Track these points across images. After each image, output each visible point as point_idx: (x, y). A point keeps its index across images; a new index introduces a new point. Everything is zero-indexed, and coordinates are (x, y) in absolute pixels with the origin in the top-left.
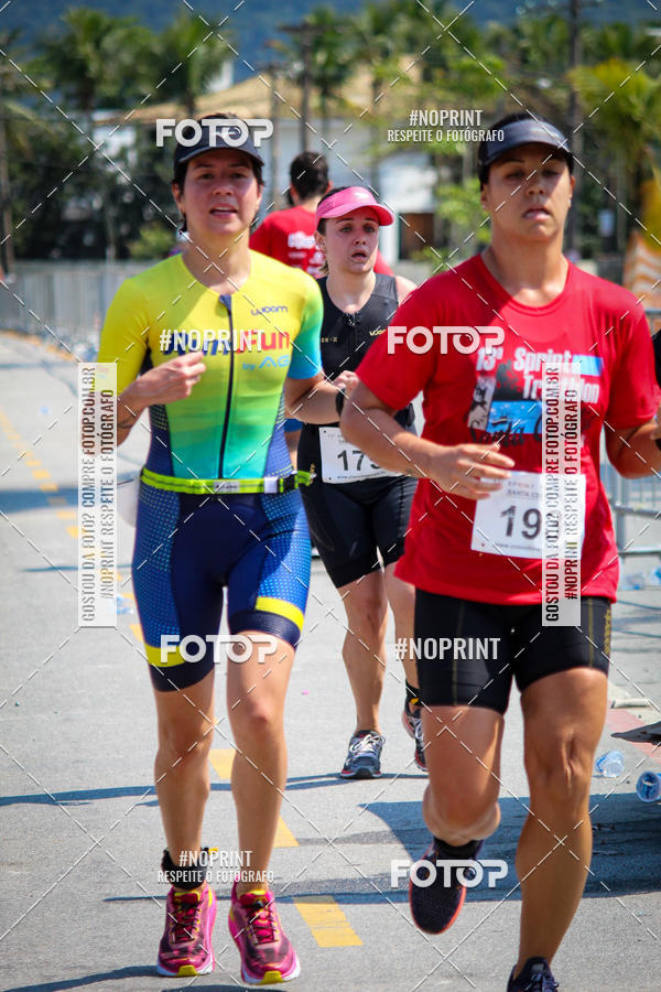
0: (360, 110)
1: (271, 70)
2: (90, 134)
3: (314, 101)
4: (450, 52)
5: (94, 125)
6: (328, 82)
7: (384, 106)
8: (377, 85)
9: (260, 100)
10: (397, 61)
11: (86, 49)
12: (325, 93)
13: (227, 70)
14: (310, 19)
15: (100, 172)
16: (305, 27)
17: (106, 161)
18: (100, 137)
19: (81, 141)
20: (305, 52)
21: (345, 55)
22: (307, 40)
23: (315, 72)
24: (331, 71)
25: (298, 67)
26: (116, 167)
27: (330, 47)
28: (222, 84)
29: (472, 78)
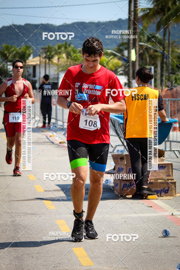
0: (55, 63)
1: (40, 56)
2: (7, 67)
3: (47, 61)
4: (72, 53)
5: (8, 65)
6: (50, 58)
7: (60, 63)
8: (59, 59)
9: (38, 61)
10: (62, 55)
11: (6, 52)
12: (49, 60)
13: (32, 56)
14: (47, 47)
15: (9, 73)
16: (46, 48)
17: (10, 71)
18: (9, 67)
19: (5, 68)
20: (46, 53)
21: (53, 53)
22: (46, 50)
23: (48, 56)
24: (50, 56)
25: (44, 55)
26: (11, 73)
27: (50, 52)
28: (31, 58)
29: (76, 58)
